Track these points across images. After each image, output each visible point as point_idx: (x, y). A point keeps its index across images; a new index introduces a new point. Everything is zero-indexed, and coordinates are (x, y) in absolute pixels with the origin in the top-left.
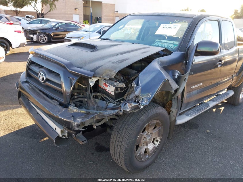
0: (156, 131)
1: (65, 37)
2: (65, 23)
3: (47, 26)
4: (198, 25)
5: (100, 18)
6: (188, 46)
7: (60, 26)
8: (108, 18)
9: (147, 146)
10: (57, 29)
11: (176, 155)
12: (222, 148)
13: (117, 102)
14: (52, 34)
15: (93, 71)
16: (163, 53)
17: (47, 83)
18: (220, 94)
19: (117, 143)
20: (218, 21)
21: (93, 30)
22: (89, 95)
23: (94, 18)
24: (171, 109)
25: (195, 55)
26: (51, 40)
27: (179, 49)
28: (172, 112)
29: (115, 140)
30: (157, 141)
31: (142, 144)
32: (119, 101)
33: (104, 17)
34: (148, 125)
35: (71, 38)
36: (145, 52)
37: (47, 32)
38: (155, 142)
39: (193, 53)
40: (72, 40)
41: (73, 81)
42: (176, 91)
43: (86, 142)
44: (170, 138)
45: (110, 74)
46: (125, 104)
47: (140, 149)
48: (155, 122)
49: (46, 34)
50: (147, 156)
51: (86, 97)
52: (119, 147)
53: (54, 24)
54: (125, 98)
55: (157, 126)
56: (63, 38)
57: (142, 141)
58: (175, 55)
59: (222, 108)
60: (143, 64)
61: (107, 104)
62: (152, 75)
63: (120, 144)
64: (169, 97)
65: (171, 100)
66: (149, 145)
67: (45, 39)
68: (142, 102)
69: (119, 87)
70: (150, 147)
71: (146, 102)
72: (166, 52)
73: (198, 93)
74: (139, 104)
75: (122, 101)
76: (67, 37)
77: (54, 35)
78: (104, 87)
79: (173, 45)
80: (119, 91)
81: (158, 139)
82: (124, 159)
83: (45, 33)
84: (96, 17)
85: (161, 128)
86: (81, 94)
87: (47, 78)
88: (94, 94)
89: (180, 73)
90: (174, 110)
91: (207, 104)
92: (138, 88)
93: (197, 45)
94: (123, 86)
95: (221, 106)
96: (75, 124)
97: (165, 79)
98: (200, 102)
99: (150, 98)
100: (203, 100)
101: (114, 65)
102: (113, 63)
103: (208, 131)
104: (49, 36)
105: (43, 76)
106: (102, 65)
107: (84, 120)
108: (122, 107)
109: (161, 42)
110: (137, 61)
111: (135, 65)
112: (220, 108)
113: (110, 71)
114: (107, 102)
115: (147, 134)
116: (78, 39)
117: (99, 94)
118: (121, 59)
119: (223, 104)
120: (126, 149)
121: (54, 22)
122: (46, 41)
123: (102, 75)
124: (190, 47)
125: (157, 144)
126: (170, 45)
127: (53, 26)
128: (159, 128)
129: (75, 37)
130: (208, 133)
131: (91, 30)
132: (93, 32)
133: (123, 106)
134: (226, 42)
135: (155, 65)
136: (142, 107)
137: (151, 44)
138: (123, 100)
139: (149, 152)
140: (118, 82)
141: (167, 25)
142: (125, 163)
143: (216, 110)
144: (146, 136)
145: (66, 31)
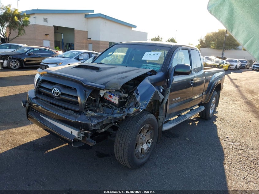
0: (149, 134)
1: (41, 63)
2: (39, 49)
3: (18, 51)
4: (174, 53)
5: (72, 44)
6: (169, 68)
7: (33, 52)
8: (82, 44)
9: (142, 146)
10: (30, 55)
11: (165, 156)
12: (199, 150)
13: (120, 109)
14: (25, 60)
15: (104, 84)
16: (150, 73)
17: (62, 97)
18: (194, 108)
19: (121, 142)
20: (188, 50)
21: (70, 56)
22: (98, 104)
23: (65, 44)
24: (159, 117)
25: (174, 75)
26: (23, 66)
27: (161, 70)
28: (160, 119)
29: (119, 140)
30: (149, 143)
31: (139, 143)
32: (122, 109)
33: (77, 44)
34: (144, 128)
35: (48, 64)
36: (139, 72)
37: (19, 57)
38: (148, 144)
39: (173, 73)
40: (49, 66)
41: (87, 93)
42: (163, 100)
43: (95, 143)
44: (159, 142)
45: (117, 87)
46: (129, 109)
47: (138, 148)
48: (148, 126)
49: (18, 60)
50: (143, 155)
51: (95, 106)
52: (123, 145)
53: (26, 50)
54: (126, 106)
55: (149, 130)
56: (39, 64)
57: (140, 142)
58: (159, 75)
59: (197, 122)
60: (135, 82)
61: (113, 111)
62: (147, 88)
63: (123, 142)
64: (156, 108)
65: (158, 110)
66: (144, 145)
67: (17, 65)
68: (141, 107)
69: (123, 97)
70: (145, 147)
71: (144, 107)
72: (153, 72)
73: (177, 106)
74: (139, 108)
75: (124, 109)
76: (43, 63)
77: (27, 61)
78: (109, 98)
79: (156, 68)
80: (123, 100)
81: (150, 141)
82: (127, 154)
83: (17, 58)
84: (67, 44)
85: (152, 131)
86: (91, 105)
87: (61, 93)
88: (102, 104)
89: (163, 88)
90: (161, 117)
91: (185, 116)
92: (138, 96)
93: (175, 67)
94: (127, 95)
95: (196, 121)
96: (92, 124)
97: (156, 91)
98: (178, 113)
99: (146, 104)
100: (181, 112)
101: (119, 80)
102: (117, 79)
103: (187, 139)
104: (21, 61)
105: (57, 91)
106: (109, 80)
107: (99, 121)
108: (126, 112)
109: (147, 66)
110: (131, 80)
111: (130, 83)
112: (195, 122)
113: (117, 85)
114: (113, 110)
115: (142, 136)
116: (55, 65)
117: (106, 104)
118: (122, 77)
119: (197, 119)
120: (129, 145)
121: (27, 48)
122: (18, 66)
123: (110, 88)
124: (170, 69)
125: (150, 145)
126: (154, 68)
127: (25, 52)
128: (150, 132)
129: (52, 63)
130: (187, 140)
131: (68, 56)
132: (71, 57)
133: (127, 110)
134: (195, 67)
135: (147, 81)
136: (141, 111)
137: (139, 66)
138: (125, 107)
139: (144, 152)
140: (122, 93)
141: (151, 53)
142: (128, 158)
143: (192, 124)
144: (142, 137)
145: (40, 57)
